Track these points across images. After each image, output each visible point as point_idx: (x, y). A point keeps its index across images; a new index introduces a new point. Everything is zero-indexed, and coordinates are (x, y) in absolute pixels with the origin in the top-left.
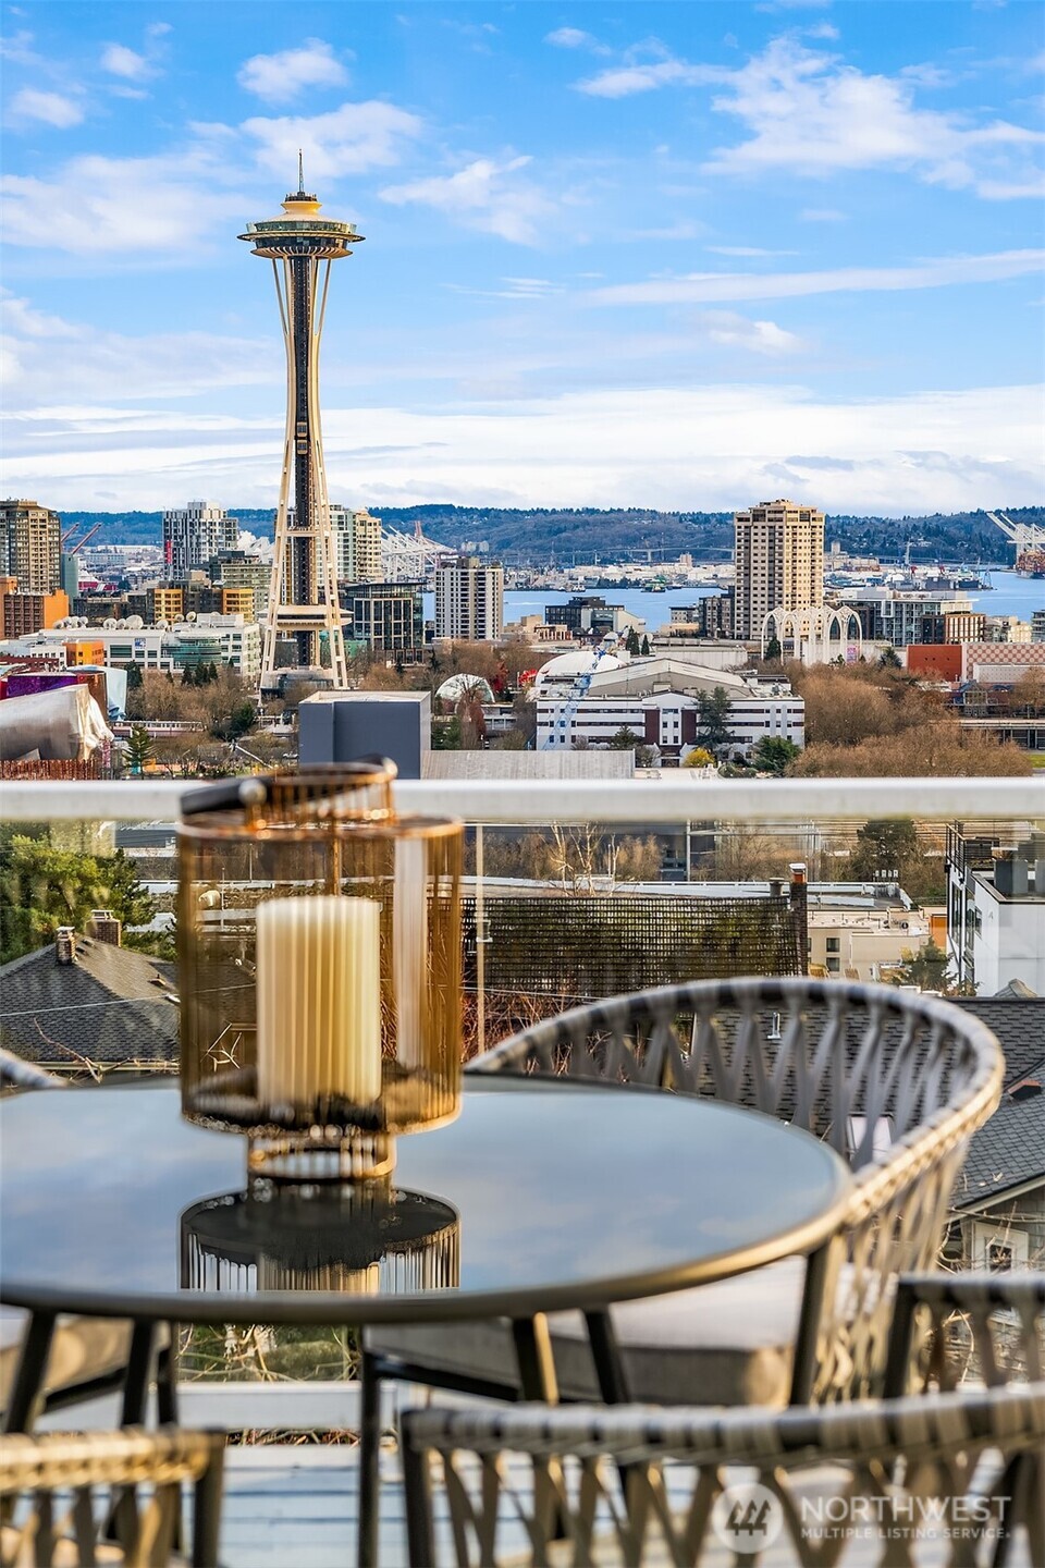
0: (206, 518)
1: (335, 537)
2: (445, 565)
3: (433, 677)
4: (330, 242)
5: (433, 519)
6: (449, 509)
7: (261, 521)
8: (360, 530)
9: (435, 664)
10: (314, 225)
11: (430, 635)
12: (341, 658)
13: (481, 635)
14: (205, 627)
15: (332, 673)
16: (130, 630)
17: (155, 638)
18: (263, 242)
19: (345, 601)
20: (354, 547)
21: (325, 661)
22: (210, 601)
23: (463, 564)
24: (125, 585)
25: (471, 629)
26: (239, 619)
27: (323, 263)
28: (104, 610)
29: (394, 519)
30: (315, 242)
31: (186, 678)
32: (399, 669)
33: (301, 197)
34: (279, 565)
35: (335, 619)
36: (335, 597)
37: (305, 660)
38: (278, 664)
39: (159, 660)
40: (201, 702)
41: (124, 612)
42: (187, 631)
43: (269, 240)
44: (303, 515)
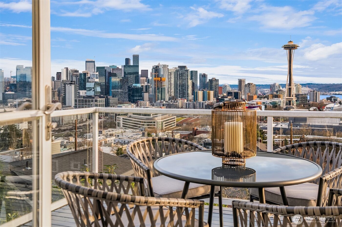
0: (276, 85)
1: (295, 88)
2: (311, 91)
3: (309, 107)
4: (295, 47)
5: (309, 85)
6: (312, 84)
7: (284, 86)
8: (298, 87)
9: (309, 105)
10: (292, 45)
11: (309, 101)
12: (295, 104)
13: (316, 101)
14: (276, 100)
15: (294, 106)
16: (265, 100)
17: (269, 101)
18: (285, 48)
19: (296, 96)
20: (298, 90)
21: (293, 105)
22: (277, 96)
23: (314, 91)
24: (265, 94)
25: (315, 100)
26: (280, 99)
27: (293, 50)
28: (262, 97)
29: (303, 85)
30: (292, 47)
31: (273, 107)
32: (304, 106)
33: (290, 41)
34: (286, 91)
35: (294, 99)
36: (294, 96)
37: (290, 105)
38: (286, 105)
39: (269, 104)
41: (264, 98)
42: (273, 100)
43: (286, 47)
44: (290, 84)
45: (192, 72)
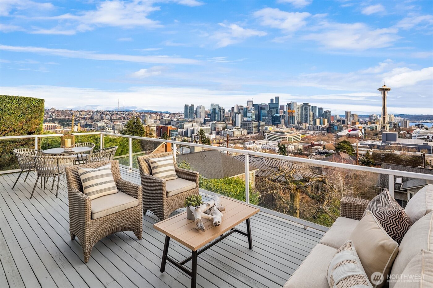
0: (374, 115)
1: (389, 117)
2: (402, 120)
3: (400, 131)
4: (388, 90)
5: (401, 116)
6: (404, 115)
7: (380, 116)
8: (391, 117)
9: (400, 130)
10: (386, 88)
11: (400, 127)
12: (388, 129)
13: (406, 127)
14: (373, 125)
15: (387, 130)
16: (365, 125)
17: (368, 126)
18: (380, 90)
19: (389, 123)
20: (391, 119)
21: (387, 129)
22: (374, 123)
23: (404, 120)
24: (366, 121)
25: (405, 126)
26: (377, 125)
27: (387, 92)
28: (363, 124)
29: (395, 116)
30: (386, 90)
31: (371, 130)
32: (395, 130)
33: (384, 86)
34: (381, 120)
35: (388, 125)
36: (388, 123)
37: (384, 129)
38: (381, 129)
39: (368, 128)
40: (372, 132)
41: (365, 124)
42: (371, 126)
43: (381, 90)
44: (384, 115)
45: (313, 107)
